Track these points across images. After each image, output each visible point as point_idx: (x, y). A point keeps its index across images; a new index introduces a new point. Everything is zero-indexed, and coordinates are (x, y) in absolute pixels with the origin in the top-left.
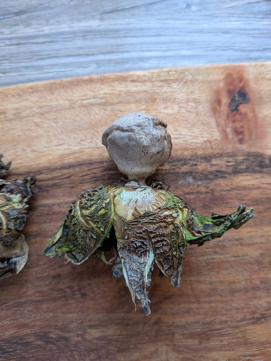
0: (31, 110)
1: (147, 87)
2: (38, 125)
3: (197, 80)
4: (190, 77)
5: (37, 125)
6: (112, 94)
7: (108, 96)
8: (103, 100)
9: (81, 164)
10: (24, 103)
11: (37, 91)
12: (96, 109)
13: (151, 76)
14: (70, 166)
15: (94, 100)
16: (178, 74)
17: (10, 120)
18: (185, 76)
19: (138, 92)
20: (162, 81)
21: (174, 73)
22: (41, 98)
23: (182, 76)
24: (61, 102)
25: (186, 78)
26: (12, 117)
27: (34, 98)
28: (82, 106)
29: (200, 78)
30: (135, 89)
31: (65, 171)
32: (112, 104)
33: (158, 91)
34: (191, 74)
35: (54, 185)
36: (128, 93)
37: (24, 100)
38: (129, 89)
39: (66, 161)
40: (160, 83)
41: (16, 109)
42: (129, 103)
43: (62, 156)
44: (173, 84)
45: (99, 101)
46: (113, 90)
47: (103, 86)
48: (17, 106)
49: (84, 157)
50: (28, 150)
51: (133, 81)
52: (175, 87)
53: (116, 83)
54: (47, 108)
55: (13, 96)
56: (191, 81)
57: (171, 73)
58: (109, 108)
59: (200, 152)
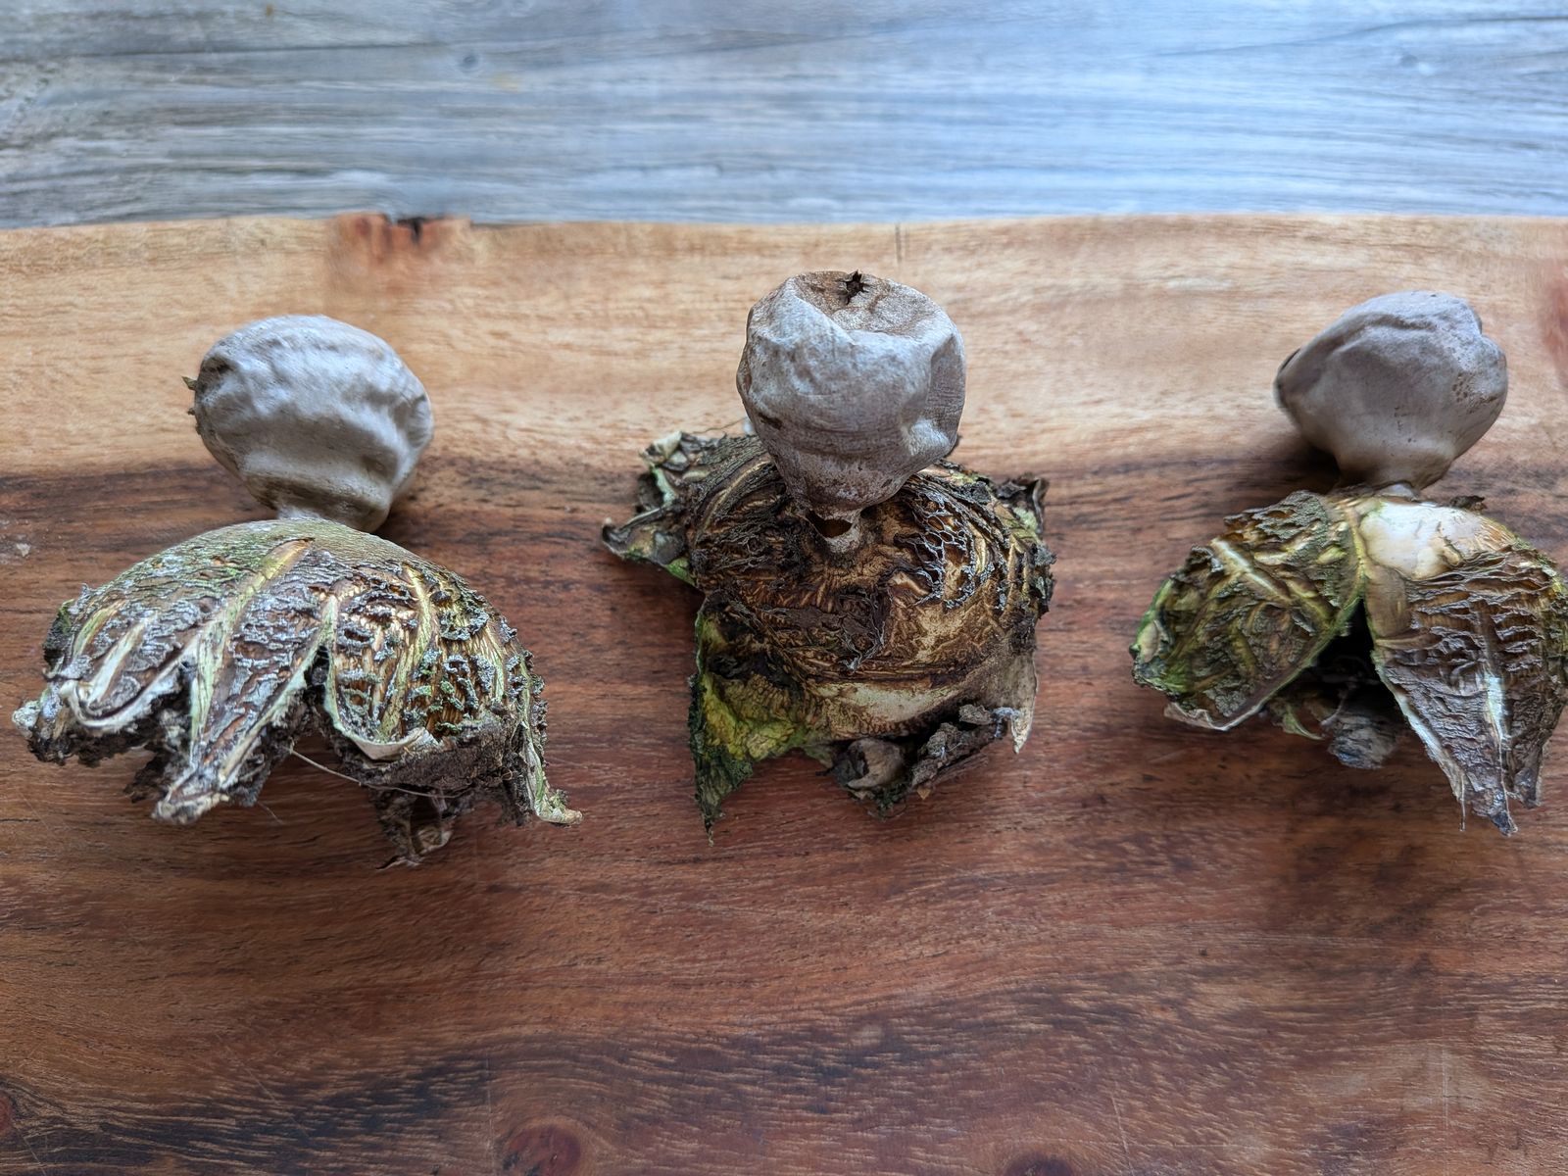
0: (1005, 296)
1: (1357, 258)
2: (1027, 341)
3: (1496, 256)
4: (1475, 246)
5: (1023, 338)
6: (1251, 268)
7: (1238, 273)
8: (1225, 285)
9: (1162, 463)
10: (981, 275)
11: (1024, 243)
12: (1206, 309)
13: (1362, 231)
14: (1128, 467)
15: (1198, 281)
16: (1440, 232)
18: (1462, 241)
19: (1330, 271)
20: (1395, 247)
21: (1428, 229)
22: (1033, 262)
23: (1453, 239)
24: (1097, 278)
25: (1465, 246)
27: (1012, 264)
28: (1161, 295)
29: (1505, 249)
30: (1319, 262)
31: (1115, 481)
32: (1250, 296)
33: (1385, 273)
34: (1477, 235)
35: (1079, 520)
36: (1301, 270)
37: (980, 266)
38: (1301, 259)
39: (1115, 452)
40: (1391, 253)
41: (959, 288)
42: (1303, 297)
43: (1103, 437)
44: (1429, 259)
45: (1213, 285)
46: (1252, 258)
47: (1221, 246)
48: (959, 278)
49: (1172, 443)
50: (998, 410)
51: (1313, 239)
52: (1435, 266)
53: (1262, 240)
54: (1051, 293)
55: (948, 250)
56: (1479, 256)
57: (1420, 228)
58: (1245, 307)
59: (1521, 457)
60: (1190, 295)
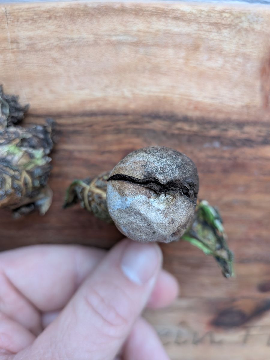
0: (48, 42)
1: (192, 29)
2: (57, 62)
3: (253, 30)
4: (245, 25)
5: (55, 61)
6: (147, 32)
7: (141, 34)
8: (135, 40)
10: (39, 32)
11: (56, 17)
12: (126, 50)
13: (198, 15)
15: (125, 37)
16: (232, 17)
17: (24, 52)
18: (241, 22)
19: (180, 34)
20: (211, 24)
21: (227, 15)
22: (59, 27)
23: (237, 21)
24: (85, 35)
25: (241, 24)
26: (25, 48)
27: (51, 26)
28: (110, 43)
29: (258, 27)
30: (176, 30)
32: (146, 45)
33: (204, 36)
34: (249, 20)
36: (168, 34)
37: (39, 28)
38: (169, 28)
40: (209, 27)
41: (31, 38)
42: (166, 46)
44: (224, 31)
45: (130, 39)
46: (148, 27)
47: (137, 21)
48: (31, 34)
50: (46, 90)
51: (176, 18)
52: (225, 34)
53: (154, 18)
54: (67, 41)
55: (26, 21)
56: (246, 30)
57: (225, 15)
58: (142, 50)
60: (120, 43)
